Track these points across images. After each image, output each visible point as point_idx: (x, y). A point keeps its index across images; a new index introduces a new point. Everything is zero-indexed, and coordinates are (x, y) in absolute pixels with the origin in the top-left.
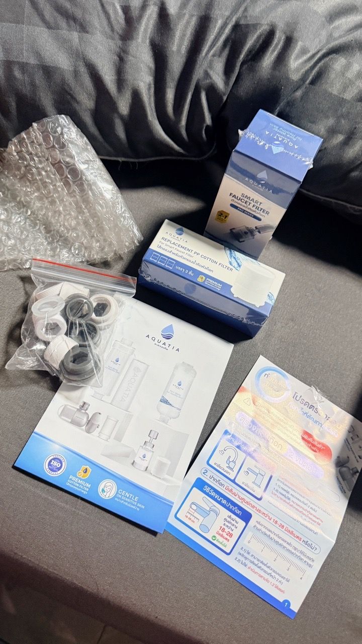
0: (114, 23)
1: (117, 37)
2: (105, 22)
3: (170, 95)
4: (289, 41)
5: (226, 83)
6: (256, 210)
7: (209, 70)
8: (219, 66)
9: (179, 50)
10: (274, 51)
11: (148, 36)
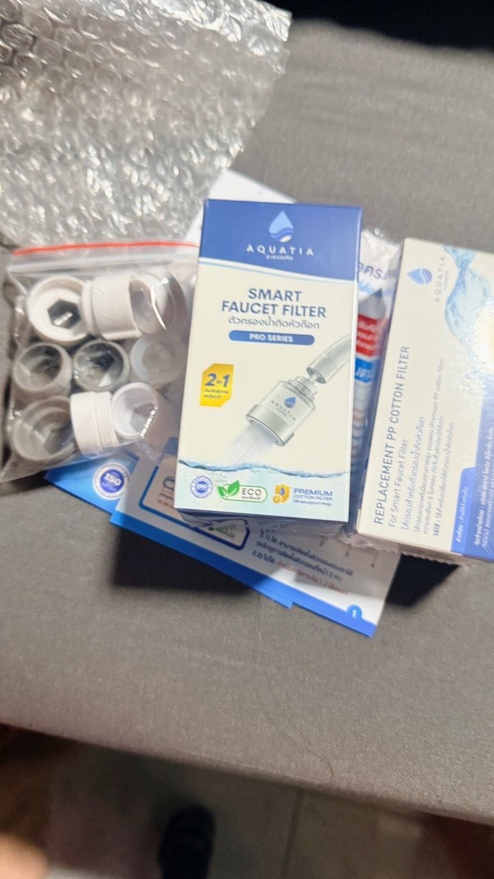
6: (295, 317)
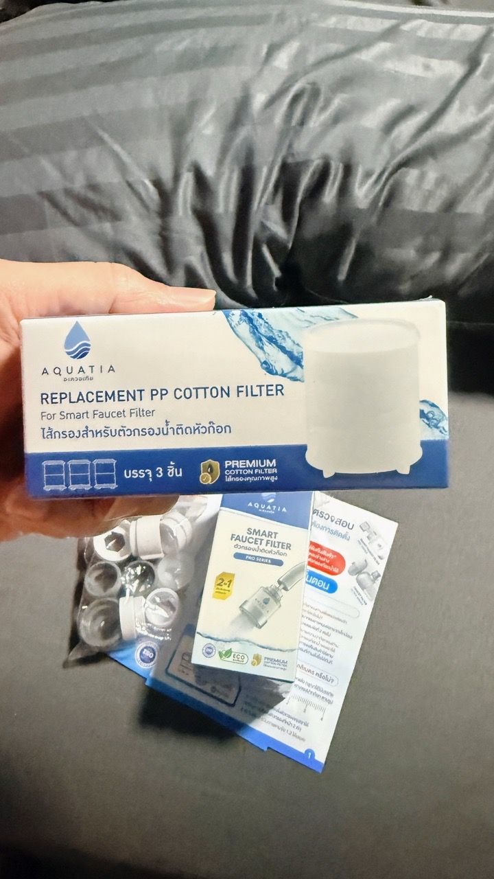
0: (148, 202)
1: (154, 215)
2: (137, 204)
3: (227, 259)
4: (348, 170)
5: (288, 231)
6: (273, 548)
7: (265, 222)
8: (275, 214)
9: (226, 211)
10: (333, 183)
11: (189, 206)
